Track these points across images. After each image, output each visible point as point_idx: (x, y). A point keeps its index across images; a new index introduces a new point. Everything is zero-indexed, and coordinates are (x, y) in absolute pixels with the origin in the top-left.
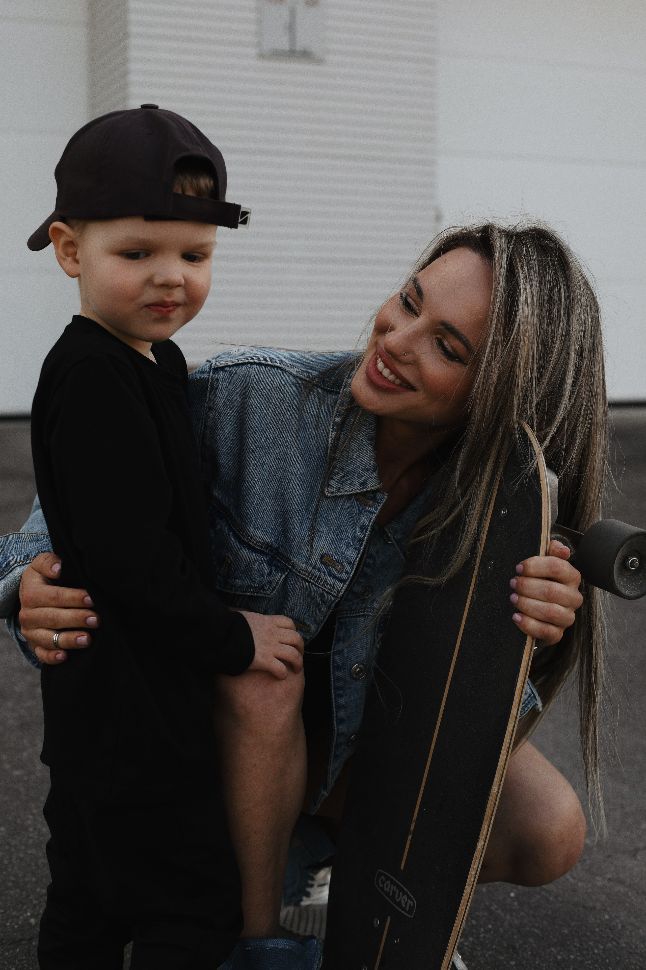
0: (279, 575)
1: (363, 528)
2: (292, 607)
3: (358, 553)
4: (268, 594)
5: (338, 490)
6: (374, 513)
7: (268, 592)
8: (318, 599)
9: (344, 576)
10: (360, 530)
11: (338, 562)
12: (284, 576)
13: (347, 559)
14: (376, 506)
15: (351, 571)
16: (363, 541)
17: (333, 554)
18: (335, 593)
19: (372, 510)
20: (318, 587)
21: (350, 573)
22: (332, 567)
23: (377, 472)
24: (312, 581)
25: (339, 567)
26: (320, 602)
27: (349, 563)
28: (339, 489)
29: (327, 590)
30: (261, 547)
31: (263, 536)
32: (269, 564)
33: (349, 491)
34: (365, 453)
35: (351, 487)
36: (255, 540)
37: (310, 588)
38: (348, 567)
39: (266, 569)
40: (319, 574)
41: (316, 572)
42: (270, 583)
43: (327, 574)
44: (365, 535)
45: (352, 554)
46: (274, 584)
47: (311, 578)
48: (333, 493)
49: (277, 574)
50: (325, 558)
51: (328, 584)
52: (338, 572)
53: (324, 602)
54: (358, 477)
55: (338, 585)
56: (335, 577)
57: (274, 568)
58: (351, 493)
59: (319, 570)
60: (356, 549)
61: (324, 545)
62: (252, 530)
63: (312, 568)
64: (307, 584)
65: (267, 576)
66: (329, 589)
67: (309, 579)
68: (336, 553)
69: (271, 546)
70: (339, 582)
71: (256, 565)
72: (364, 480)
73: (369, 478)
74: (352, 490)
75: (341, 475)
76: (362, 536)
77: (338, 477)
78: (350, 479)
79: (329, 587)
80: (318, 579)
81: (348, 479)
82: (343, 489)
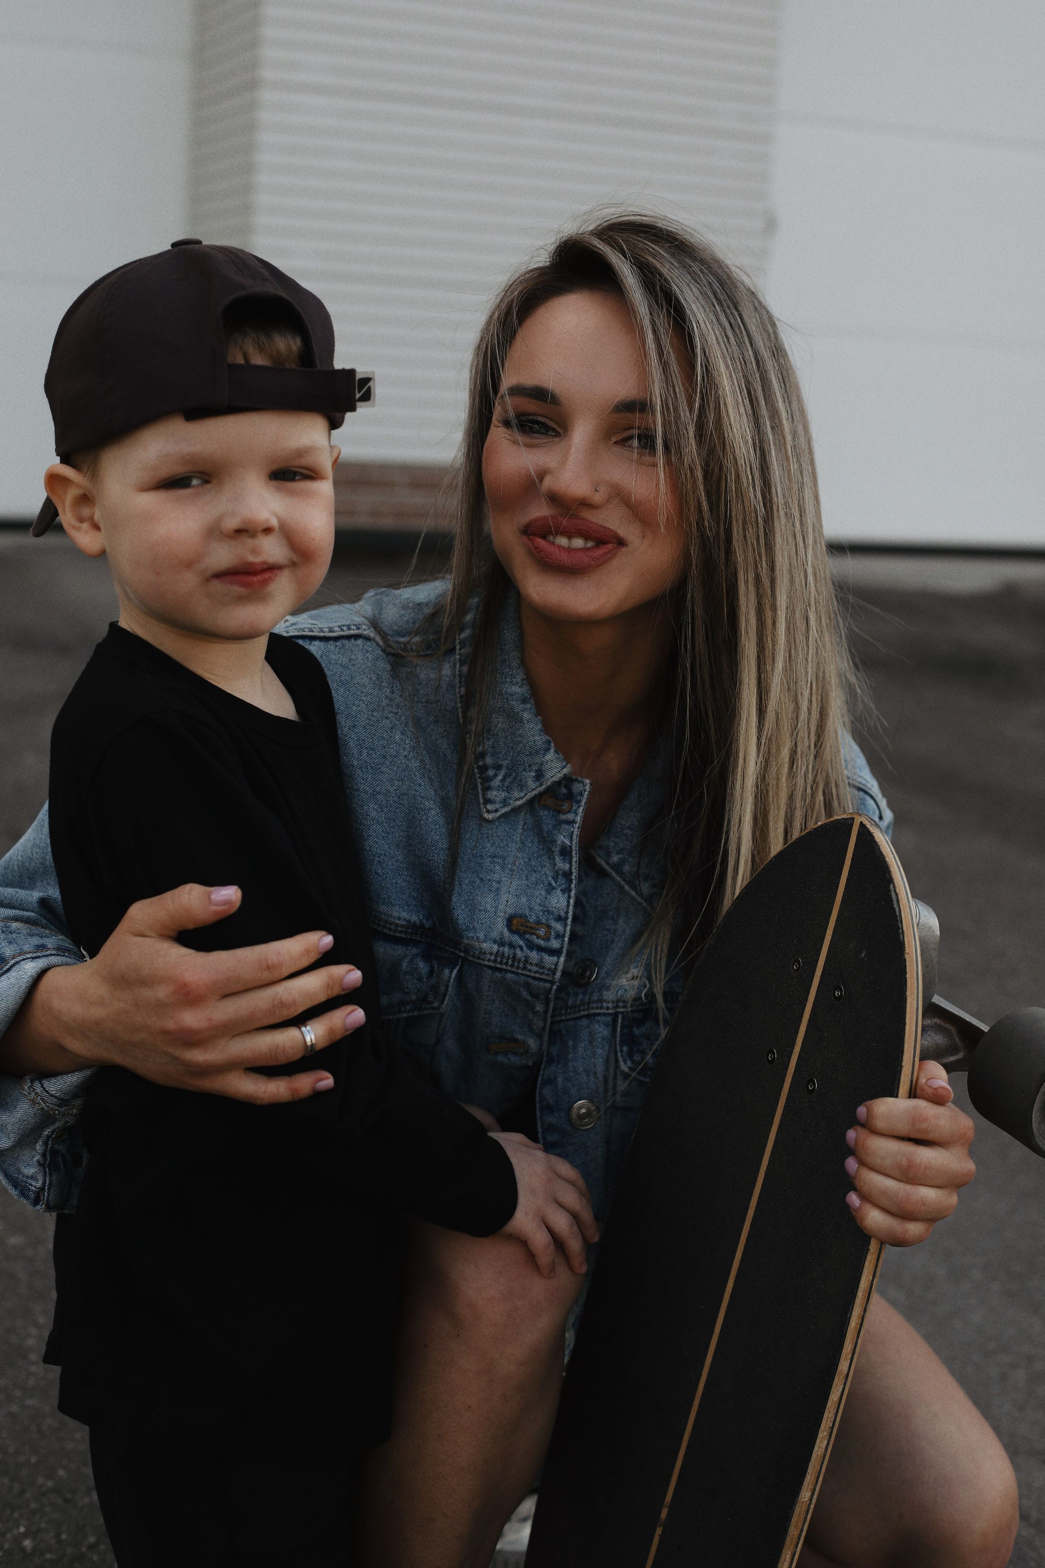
0: (447, 971)
1: (565, 852)
2: (485, 1018)
3: (569, 897)
4: (437, 1008)
5: (505, 802)
6: (574, 822)
7: (436, 1004)
8: (525, 994)
9: (555, 944)
10: (562, 858)
11: (538, 922)
12: (455, 971)
13: (552, 914)
14: (574, 808)
15: (565, 932)
16: (571, 873)
17: (527, 912)
18: (547, 975)
19: (570, 816)
20: (518, 974)
21: (564, 936)
22: (531, 934)
23: (552, 751)
24: (504, 967)
25: (542, 932)
26: (529, 998)
27: (559, 919)
28: (505, 800)
29: (533, 974)
30: (406, 933)
31: (404, 915)
32: (426, 957)
33: (522, 798)
34: (521, 726)
35: (522, 791)
37: (504, 979)
38: (559, 927)
39: (422, 966)
40: (512, 951)
41: (506, 949)
42: (435, 989)
43: (525, 948)
44: (571, 863)
45: (559, 901)
46: (442, 989)
47: (501, 963)
48: (496, 811)
49: (442, 970)
50: (515, 922)
51: (531, 964)
52: (543, 939)
53: (535, 996)
54: (525, 770)
55: (549, 960)
56: (540, 949)
57: (435, 963)
58: (524, 799)
59: (511, 946)
60: (563, 891)
61: (507, 902)
62: (383, 908)
63: (498, 944)
64: (498, 975)
65: (427, 978)
66: (536, 972)
67: (499, 966)
68: (531, 909)
69: (422, 926)
70: (549, 955)
71: (404, 965)
72: (536, 771)
73: (542, 764)
74: (526, 795)
75: (500, 777)
76: (567, 867)
77: (496, 782)
78: (515, 778)
79: (536, 969)
80: (513, 961)
81: (514, 780)
82: (510, 798)
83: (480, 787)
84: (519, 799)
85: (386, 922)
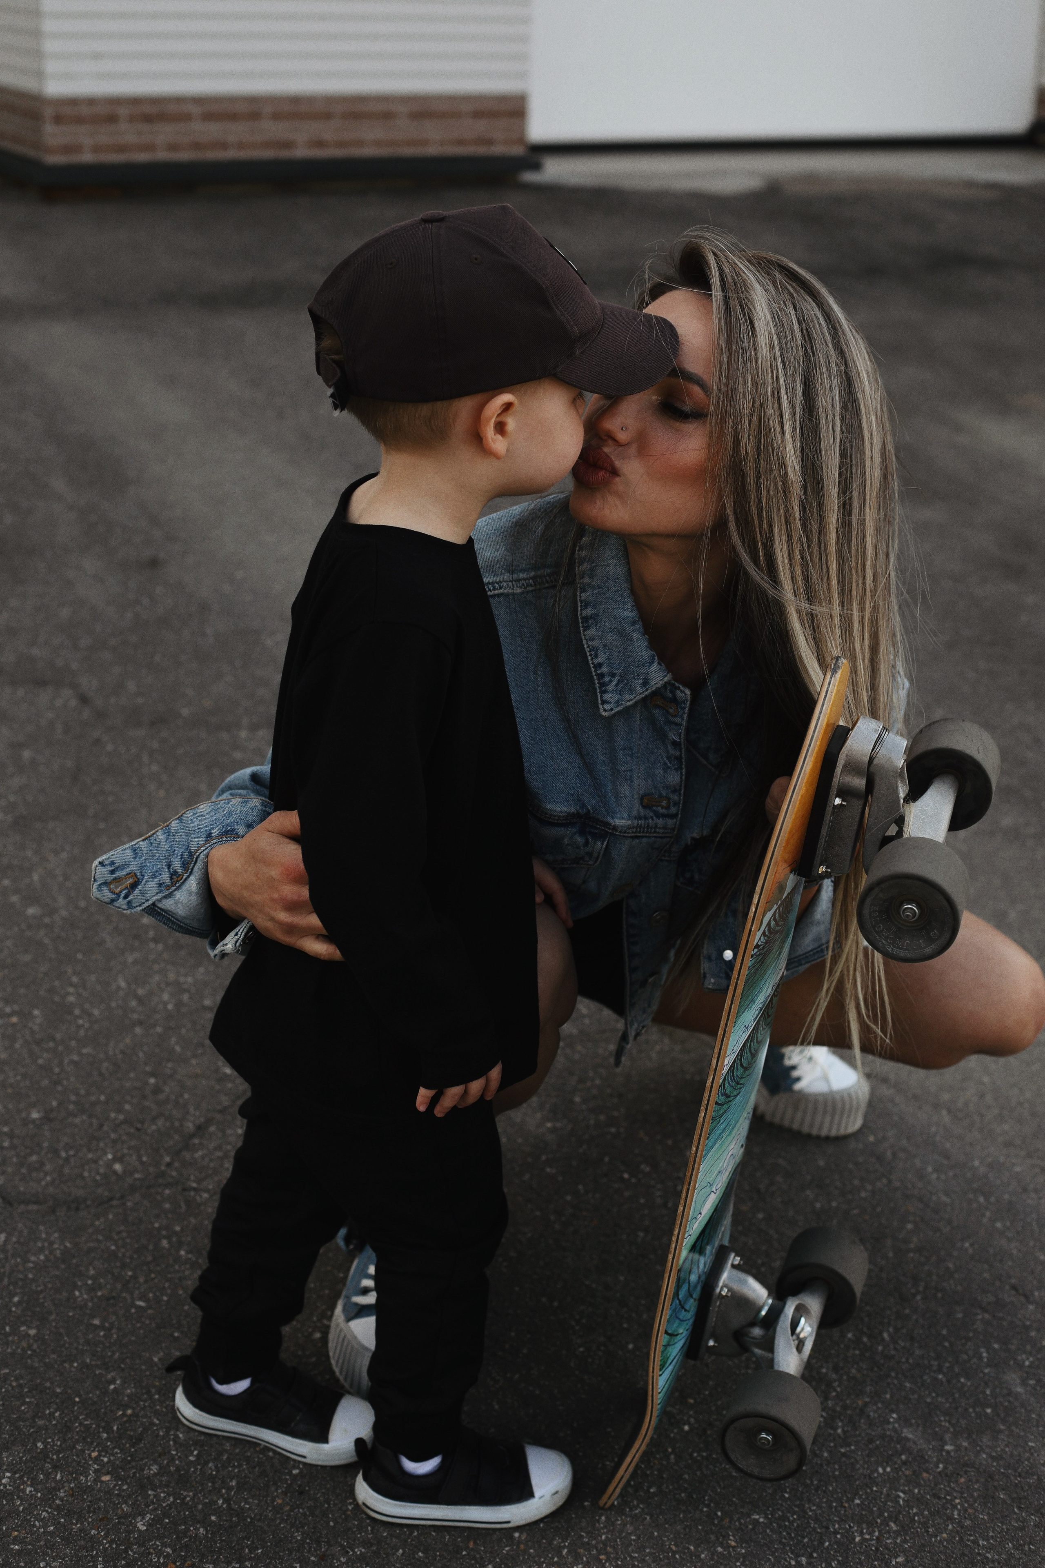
0: (599, 843)
1: (675, 744)
3: (681, 773)
5: (618, 703)
6: (681, 724)
7: (590, 863)
9: (673, 810)
10: (673, 747)
11: (661, 797)
12: (605, 843)
13: (670, 788)
14: (680, 713)
15: (680, 799)
17: (653, 790)
18: (670, 832)
19: (678, 719)
20: (649, 837)
21: (679, 803)
22: (657, 806)
23: (656, 663)
25: (664, 803)
27: (675, 791)
28: (618, 701)
29: (661, 835)
30: (567, 820)
31: (565, 809)
32: (582, 832)
33: (632, 700)
34: (631, 643)
35: (632, 694)
36: (555, 816)
38: (675, 797)
39: (580, 840)
40: (646, 822)
41: (642, 822)
42: (590, 854)
43: (654, 818)
44: (681, 751)
45: (674, 778)
46: (595, 855)
48: (611, 710)
49: (595, 843)
50: (646, 800)
51: (659, 827)
52: (665, 808)
54: (634, 678)
55: (670, 822)
56: (664, 816)
57: (589, 838)
58: (634, 701)
59: (643, 817)
60: (676, 770)
61: (637, 784)
62: (549, 806)
63: (637, 819)
65: (584, 847)
66: (663, 833)
68: (655, 787)
69: (578, 813)
70: (670, 819)
71: (566, 841)
72: (643, 679)
73: (648, 674)
74: (635, 697)
75: (614, 683)
76: (678, 753)
77: (611, 687)
78: (626, 684)
79: (661, 831)
80: (648, 829)
81: (624, 685)
82: (622, 700)
83: (598, 691)
84: (629, 700)
85: (551, 815)
